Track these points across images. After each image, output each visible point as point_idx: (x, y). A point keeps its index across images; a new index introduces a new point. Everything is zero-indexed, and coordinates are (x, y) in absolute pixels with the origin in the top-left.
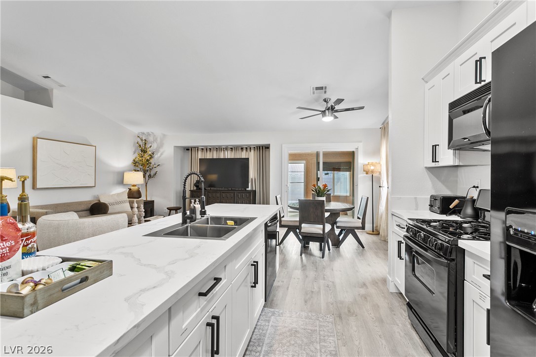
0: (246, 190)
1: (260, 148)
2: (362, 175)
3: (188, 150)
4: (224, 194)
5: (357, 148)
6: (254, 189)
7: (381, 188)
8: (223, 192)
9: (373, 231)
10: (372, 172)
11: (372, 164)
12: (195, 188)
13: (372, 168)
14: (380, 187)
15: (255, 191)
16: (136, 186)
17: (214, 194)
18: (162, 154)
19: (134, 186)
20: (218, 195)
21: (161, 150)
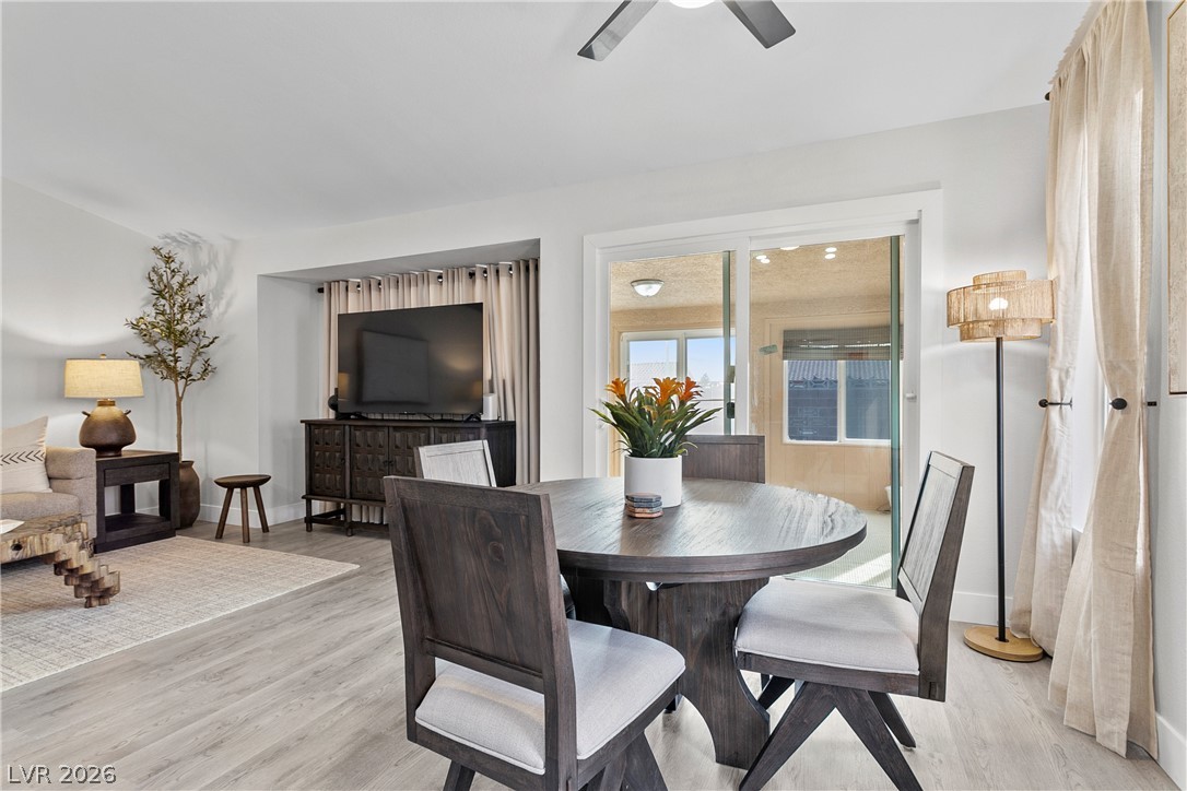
0: (479, 419)
1: (527, 269)
2: (940, 349)
3: (321, 290)
4: (398, 435)
5: (916, 222)
6: (511, 418)
7: (1054, 411)
8: (394, 427)
9: (1002, 638)
10: (999, 322)
11: (1000, 284)
12: (332, 415)
13: (998, 304)
14: (1044, 404)
15: (513, 425)
16: (112, 404)
17: (369, 433)
18: (229, 304)
19: (102, 404)
20: (381, 436)
21: (228, 292)
